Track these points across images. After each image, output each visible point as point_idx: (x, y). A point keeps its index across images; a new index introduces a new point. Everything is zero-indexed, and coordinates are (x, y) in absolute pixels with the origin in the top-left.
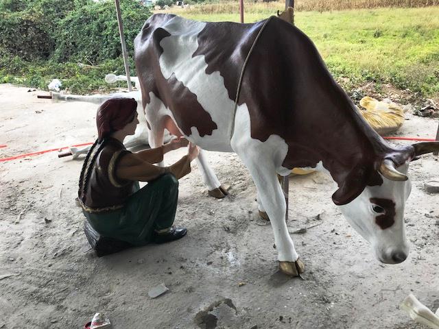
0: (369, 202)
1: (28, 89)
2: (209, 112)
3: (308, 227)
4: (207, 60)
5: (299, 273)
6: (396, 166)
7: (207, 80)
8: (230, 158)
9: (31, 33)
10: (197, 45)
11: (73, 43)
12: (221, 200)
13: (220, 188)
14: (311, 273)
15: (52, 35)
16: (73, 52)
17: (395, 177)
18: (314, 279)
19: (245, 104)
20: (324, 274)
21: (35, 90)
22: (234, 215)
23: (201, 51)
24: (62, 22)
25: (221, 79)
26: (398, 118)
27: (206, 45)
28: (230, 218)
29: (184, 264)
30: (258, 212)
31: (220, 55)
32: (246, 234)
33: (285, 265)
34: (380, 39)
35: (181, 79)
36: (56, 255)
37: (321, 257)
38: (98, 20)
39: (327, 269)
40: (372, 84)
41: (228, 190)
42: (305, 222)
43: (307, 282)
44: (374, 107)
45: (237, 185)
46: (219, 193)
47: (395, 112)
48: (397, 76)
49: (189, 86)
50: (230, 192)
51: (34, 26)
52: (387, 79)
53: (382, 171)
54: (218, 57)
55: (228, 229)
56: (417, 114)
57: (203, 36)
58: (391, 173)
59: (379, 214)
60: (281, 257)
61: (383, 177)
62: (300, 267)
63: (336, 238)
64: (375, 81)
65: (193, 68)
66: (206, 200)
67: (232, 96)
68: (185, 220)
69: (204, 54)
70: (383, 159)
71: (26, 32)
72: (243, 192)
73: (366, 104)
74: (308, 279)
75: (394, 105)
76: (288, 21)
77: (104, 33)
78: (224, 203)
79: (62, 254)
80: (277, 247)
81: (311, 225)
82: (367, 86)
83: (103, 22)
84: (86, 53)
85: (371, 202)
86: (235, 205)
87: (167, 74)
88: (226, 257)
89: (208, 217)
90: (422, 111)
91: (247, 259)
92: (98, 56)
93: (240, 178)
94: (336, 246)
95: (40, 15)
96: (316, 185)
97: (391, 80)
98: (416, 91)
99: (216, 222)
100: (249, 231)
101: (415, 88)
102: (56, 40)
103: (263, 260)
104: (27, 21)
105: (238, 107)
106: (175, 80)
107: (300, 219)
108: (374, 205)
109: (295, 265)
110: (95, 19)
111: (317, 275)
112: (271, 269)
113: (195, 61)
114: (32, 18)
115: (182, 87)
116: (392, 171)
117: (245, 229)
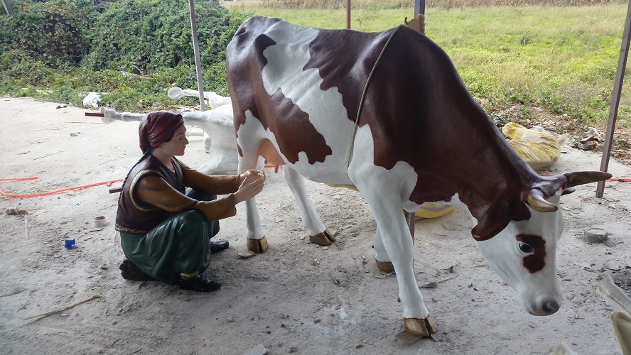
0: (515, 240)
1: (58, 105)
2: (323, 134)
3: (438, 280)
4: (322, 74)
5: (430, 333)
6: (546, 196)
7: (322, 96)
8: (335, 197)
9: (59, 31)
10: (308, 56)
11: (115, 45)
12: (326, 247)
13: (325, 232)
14: (445, 334)
15: (87, 34)
16: (114, 57)
17: (544, 208)
18: (448, 340)
19: (368, 125)
20: (461, 336)
21: (66, 107)
22: (344, 266)
23: (315, 64)
24: (101, 17)
25: (339, 96)
26: (551, 150)
27: (321, 57)
28: (340, 270)
29: (286, 322)
30: (375, 262)
31: (337, 69)
32: (361, 288)
33: (412, 322)
34: (528, 47)
35: (290, 95)
36: (121, 311)
37: (457, 316)
38: (151, 16)
39: (465, 329)
40: (518, 107)
41: (335, 235)
42: (434, 274)
43: (439, 344)
44: (521, 135)
45: (346, 231)
46: (323, 240)
47: (548, 142)
48: (552, 97)
49: (299, 103)
50: (337, 238)
51: (63, 22)
52: (538, 101)
53: (529, 202)
54: (335, 71)
55: (338, 282)
56: (576, 147)
57: (316, 47)
58: (540, 203)
59: (526, 254)
60: (407, 313)
61: (531, 209)
62: (432, 325)
63: (475, 295)
64: (522, 103)
65: (305, 83)
66: (307, 248)
67: (352, 116)
68: (282, 271)
69: (318, 67)
70: (531, 189)
71: (52, 29)
72: (354, 238)
73: (511, 131)
74: (441, 341)
75: (548, 134)
76: (418, 30)
77: (158, 32)
78: (331, 251)
79: (129, 311)
80: (402, 301)
81: (443, 279)
82: (512, 109)
83: (157, 18)
84: (133, 58)
85: (517, 240)
86: (344, 253)
87: (270, 89)
88: (338, 314)
89: (312, 267)
90: (583, 142)
91: (363, 317)
92: (149, 62)
93: (349, 221)
94: (475, 303)
95: (73, 8)
96: (447, 231)
97: (544, 102)
98: (576, 117)
99: (322, 274)
100: (365, 285)
101: (575, 114)
102: (91, 40)
103: (385, 319)
104: (55, 15)
105: (359, 128)
106: (282, 96)
107: (428, 271)
108: (522, 243)
109: (425, 323)
110: (147, 14)
111: (452, 336)
112: (394, 329)
113: (307, 75)
114: (62, 12)
115: (291, 105)
116: (540, 201)
117: (359, 282)
